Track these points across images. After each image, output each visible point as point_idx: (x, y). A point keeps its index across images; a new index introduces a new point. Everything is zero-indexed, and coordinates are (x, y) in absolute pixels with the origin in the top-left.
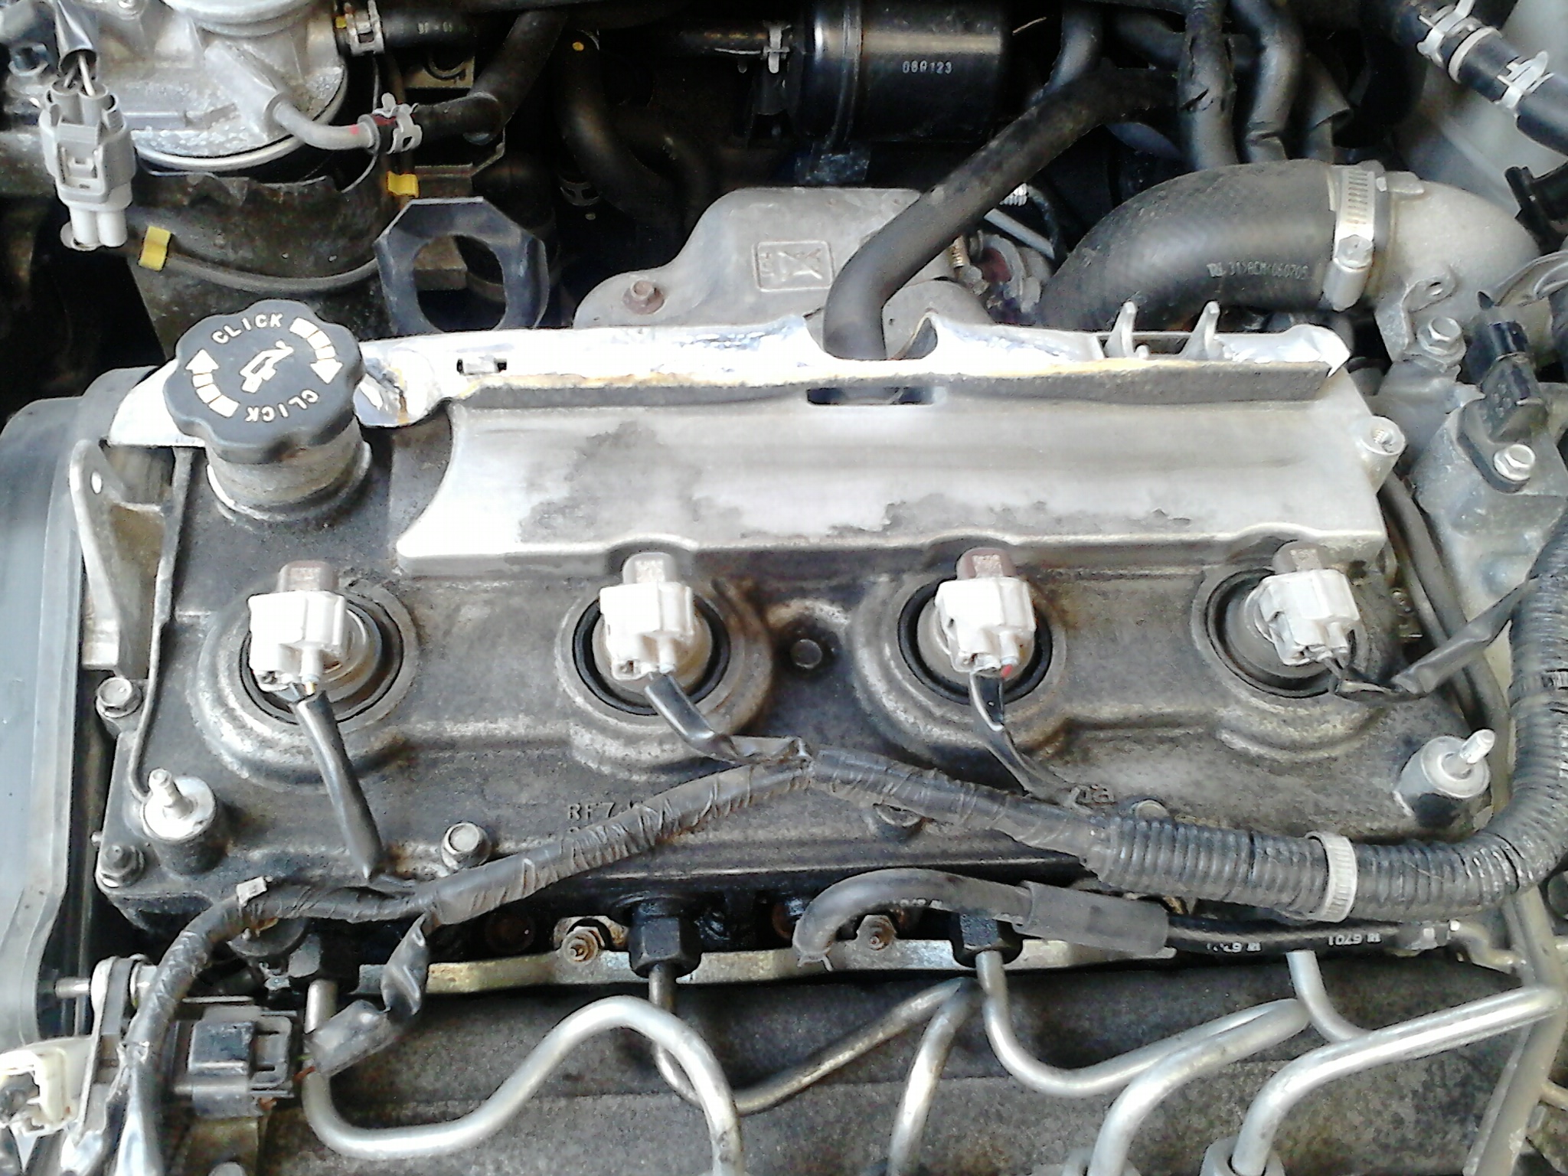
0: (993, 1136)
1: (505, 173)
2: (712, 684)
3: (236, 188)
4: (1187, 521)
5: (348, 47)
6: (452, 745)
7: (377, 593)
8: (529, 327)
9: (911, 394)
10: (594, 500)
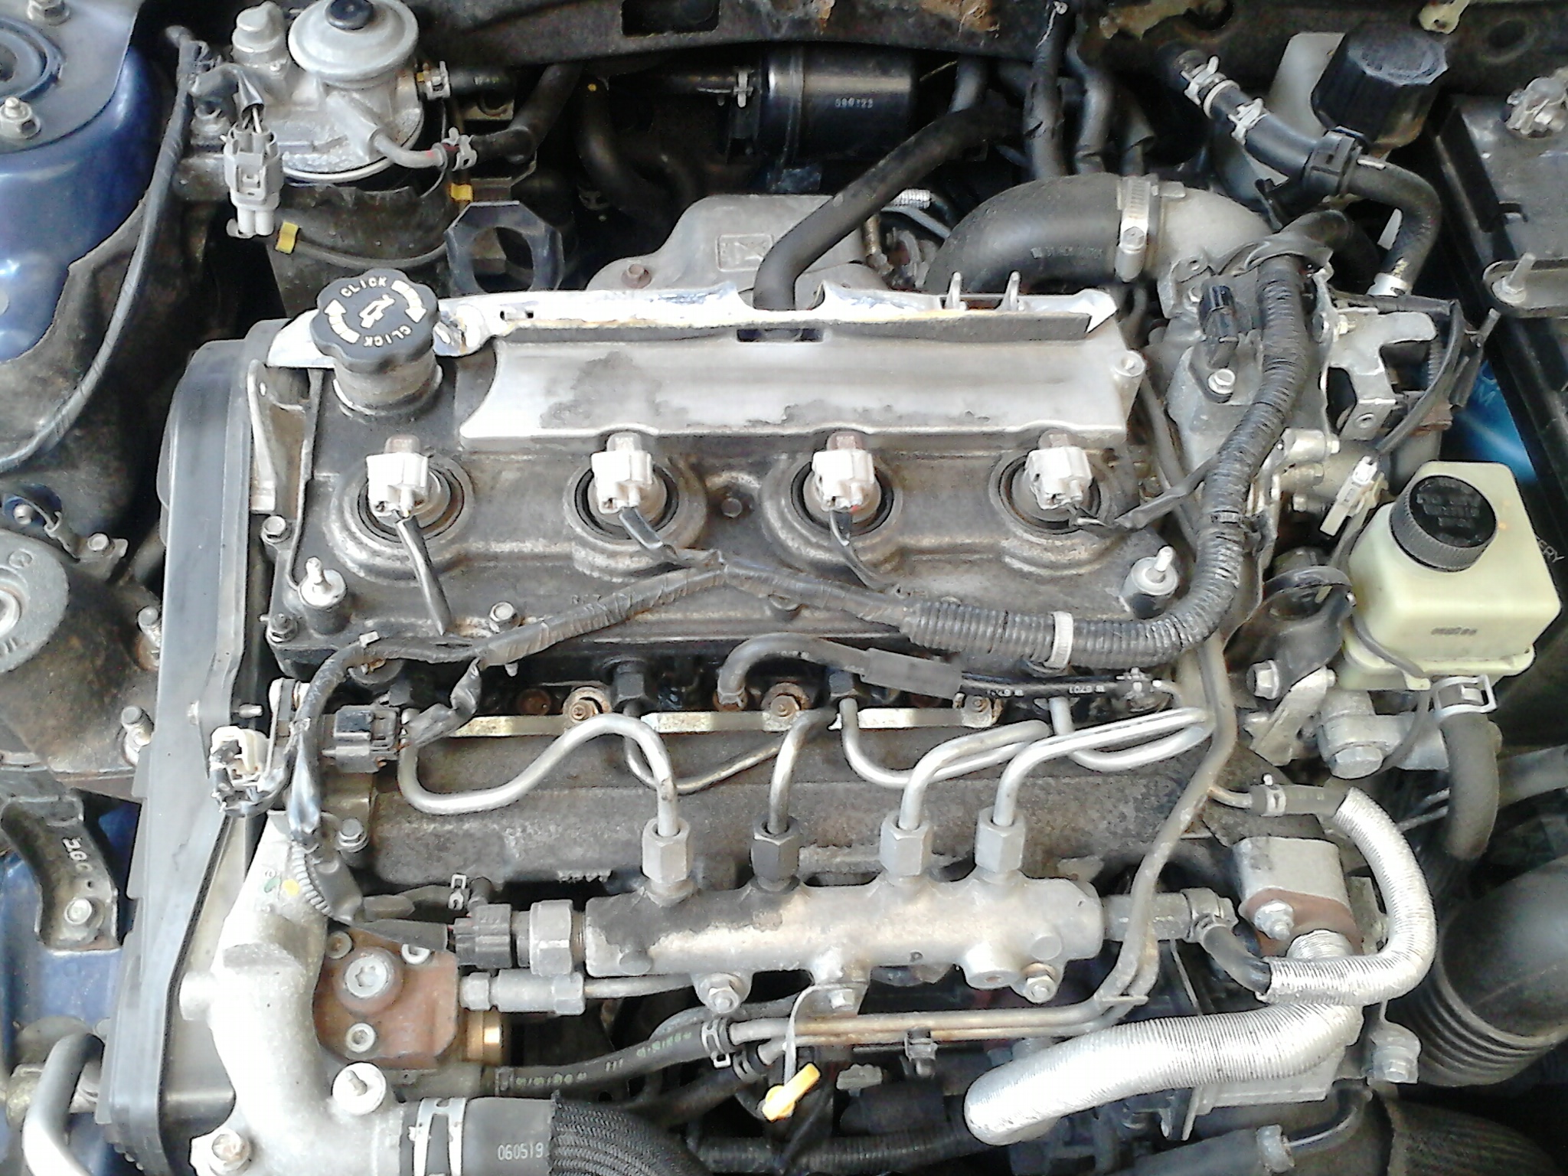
0: (849, 818)
1: (536, 184)
2: (666, 521)
3: (347, 194)
4: (986, 418)
5: (425, 94)
6: (496, 557)
7: (447, 463)
8: (552, 289)
9: (808, 334)
10: (589, 401)
